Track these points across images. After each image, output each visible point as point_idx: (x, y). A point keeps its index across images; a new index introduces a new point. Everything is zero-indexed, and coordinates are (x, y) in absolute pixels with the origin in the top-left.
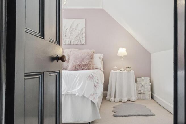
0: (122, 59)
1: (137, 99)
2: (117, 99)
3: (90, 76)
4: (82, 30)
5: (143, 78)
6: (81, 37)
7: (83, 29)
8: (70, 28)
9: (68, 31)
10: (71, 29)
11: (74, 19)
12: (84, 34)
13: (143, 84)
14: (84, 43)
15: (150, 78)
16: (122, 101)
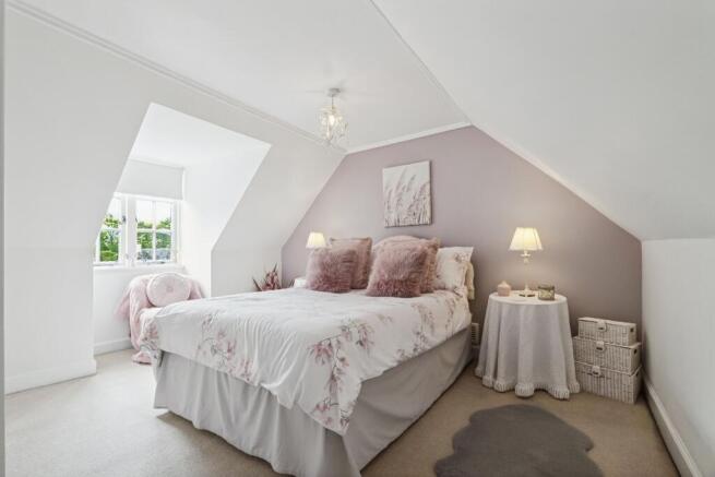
0: (526, 260)
1: (577, 391)
2: (502, 383)
3: (320, 344)
4: (423, 189)
5: (601, 322)
6: (421, 206)
7: (424, 186)
8: (398, 188)
9: (393, 195)
10: (400, 190)
11: (404, 167)
12: (428, 199)
13: (600, 343)
14: (427, 220)
15: (633, 325)
16: (519, 394)
